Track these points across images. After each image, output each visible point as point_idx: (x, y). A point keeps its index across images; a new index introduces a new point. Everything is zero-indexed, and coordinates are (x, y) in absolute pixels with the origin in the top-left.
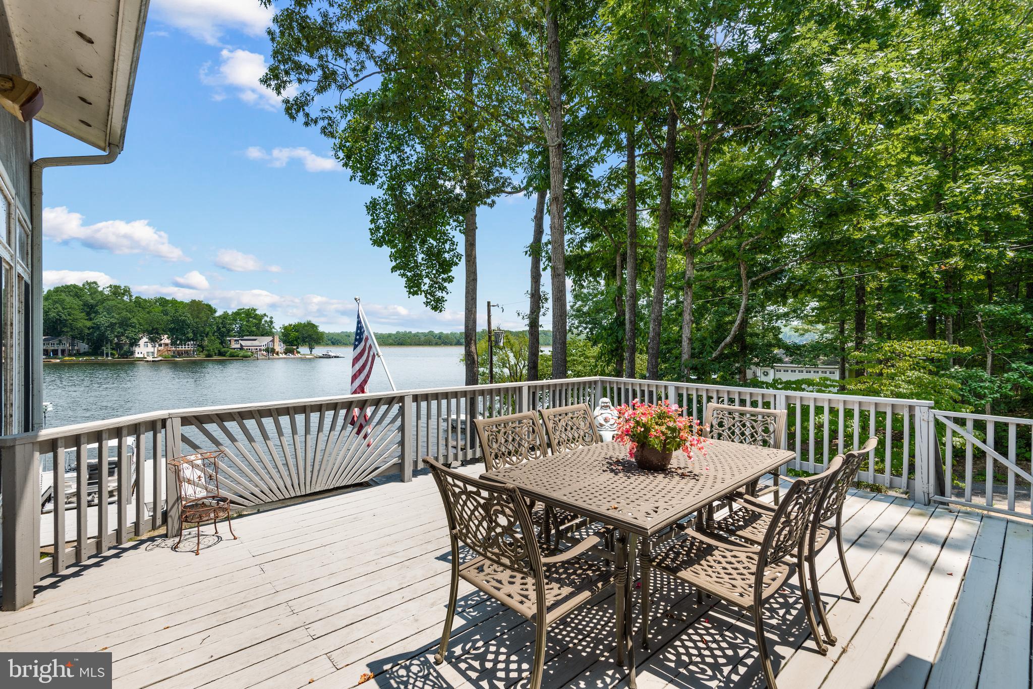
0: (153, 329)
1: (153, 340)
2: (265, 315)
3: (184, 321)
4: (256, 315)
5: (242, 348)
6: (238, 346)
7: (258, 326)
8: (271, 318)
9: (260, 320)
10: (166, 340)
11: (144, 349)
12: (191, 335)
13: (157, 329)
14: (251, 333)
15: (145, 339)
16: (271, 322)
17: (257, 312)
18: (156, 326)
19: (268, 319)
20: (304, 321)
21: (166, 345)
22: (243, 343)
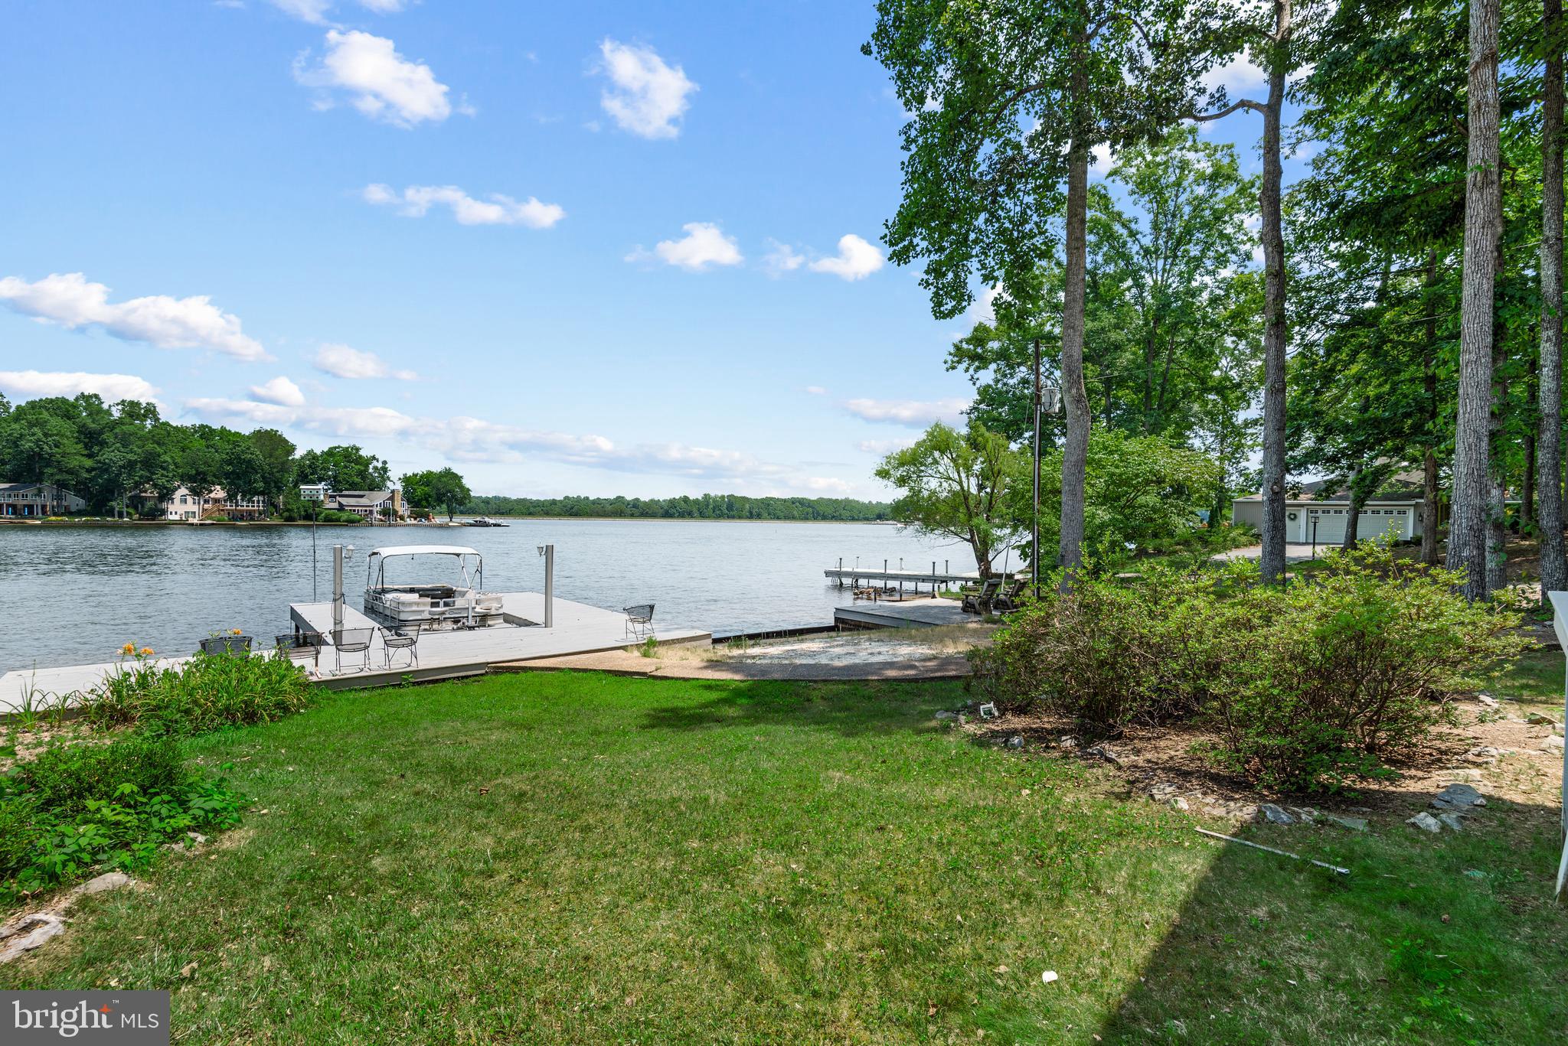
0: (198, 473)
1: (195, 492)
2: (374, 458)
3: (249, 461)
4: (360, 456)
5: (341, 507)
6: (335, 505)
7: (363, 474)
8: (385, 462)
9: (367, 466)
10: (218, 493)
11: (181, 506)
12: (260, 485)
13: (204, 473)
14: (353, 486)
15: (183, 491)
16: (385, 470)
17: (361, 453)
18: (203, 468)
19: (380, 465)
20: (437, 468)
21: (216, 501)
22: (344, 501)
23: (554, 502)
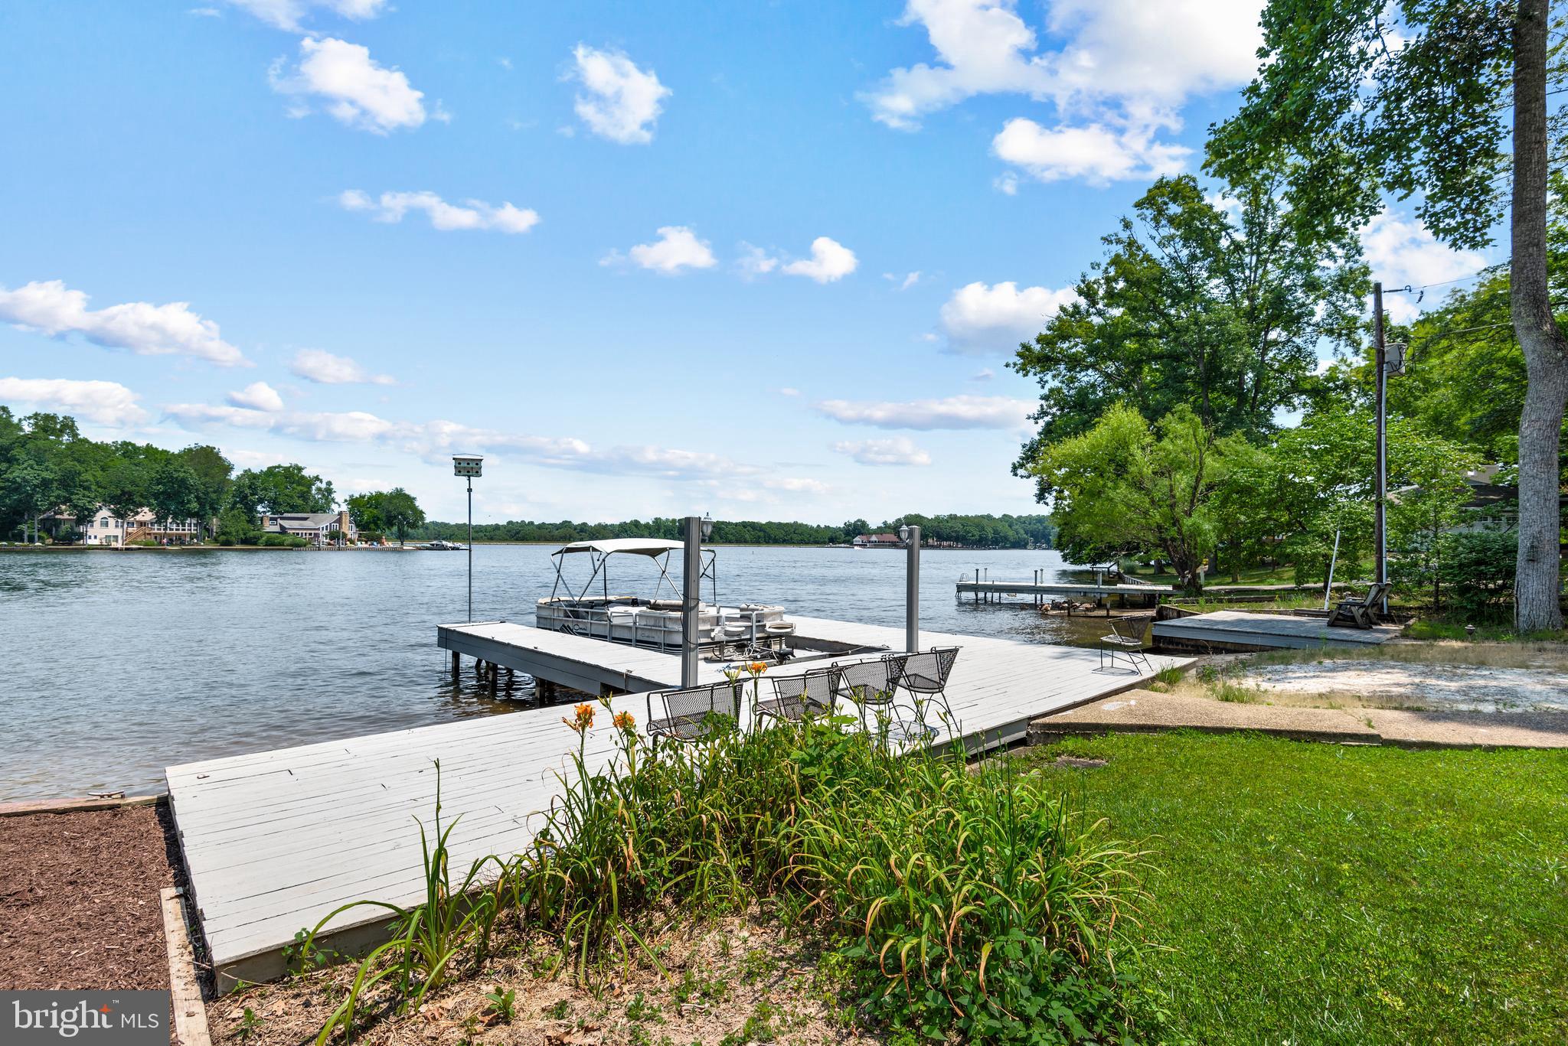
0: (124, 493)
1: (119, 514)
2: (317, 478)
3: (183, 481)
4: (303, 477)
5: (283, 528)
6: (277, 529)
7: (305, 496)
8: (329, 483)
9: (309, 487)
10: (146, 515)
11: (103, 528)
12: (194, 506)
13: (130, 494)
14: (294, 508)
15: (105, 513)
16: (329, 491)
17: (305, 473)
18: (129, 488)
19: (323, 486)
20: (387, 489)
21: (142, 524)
22: (286, 523)
23: (497, 527)
